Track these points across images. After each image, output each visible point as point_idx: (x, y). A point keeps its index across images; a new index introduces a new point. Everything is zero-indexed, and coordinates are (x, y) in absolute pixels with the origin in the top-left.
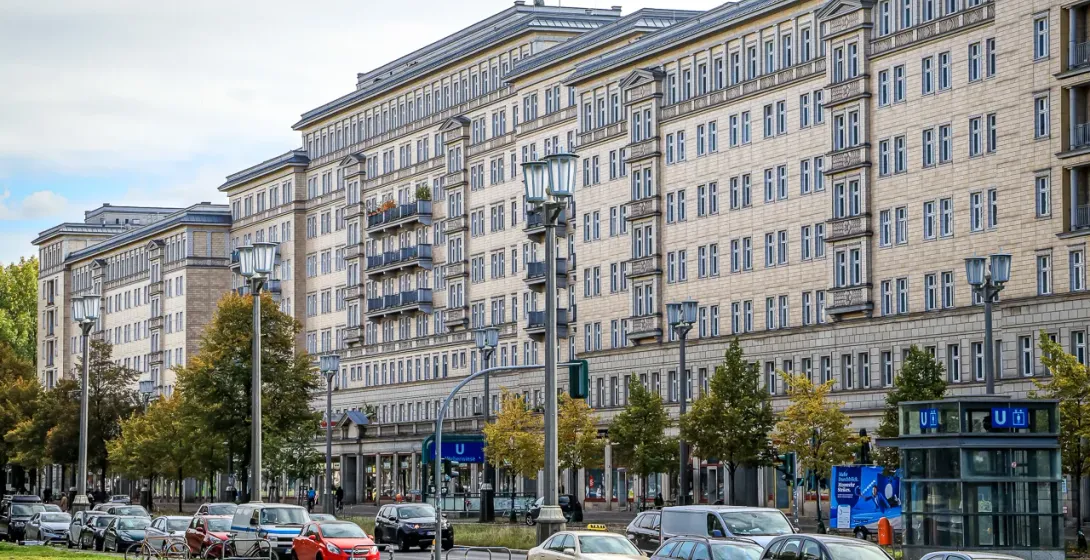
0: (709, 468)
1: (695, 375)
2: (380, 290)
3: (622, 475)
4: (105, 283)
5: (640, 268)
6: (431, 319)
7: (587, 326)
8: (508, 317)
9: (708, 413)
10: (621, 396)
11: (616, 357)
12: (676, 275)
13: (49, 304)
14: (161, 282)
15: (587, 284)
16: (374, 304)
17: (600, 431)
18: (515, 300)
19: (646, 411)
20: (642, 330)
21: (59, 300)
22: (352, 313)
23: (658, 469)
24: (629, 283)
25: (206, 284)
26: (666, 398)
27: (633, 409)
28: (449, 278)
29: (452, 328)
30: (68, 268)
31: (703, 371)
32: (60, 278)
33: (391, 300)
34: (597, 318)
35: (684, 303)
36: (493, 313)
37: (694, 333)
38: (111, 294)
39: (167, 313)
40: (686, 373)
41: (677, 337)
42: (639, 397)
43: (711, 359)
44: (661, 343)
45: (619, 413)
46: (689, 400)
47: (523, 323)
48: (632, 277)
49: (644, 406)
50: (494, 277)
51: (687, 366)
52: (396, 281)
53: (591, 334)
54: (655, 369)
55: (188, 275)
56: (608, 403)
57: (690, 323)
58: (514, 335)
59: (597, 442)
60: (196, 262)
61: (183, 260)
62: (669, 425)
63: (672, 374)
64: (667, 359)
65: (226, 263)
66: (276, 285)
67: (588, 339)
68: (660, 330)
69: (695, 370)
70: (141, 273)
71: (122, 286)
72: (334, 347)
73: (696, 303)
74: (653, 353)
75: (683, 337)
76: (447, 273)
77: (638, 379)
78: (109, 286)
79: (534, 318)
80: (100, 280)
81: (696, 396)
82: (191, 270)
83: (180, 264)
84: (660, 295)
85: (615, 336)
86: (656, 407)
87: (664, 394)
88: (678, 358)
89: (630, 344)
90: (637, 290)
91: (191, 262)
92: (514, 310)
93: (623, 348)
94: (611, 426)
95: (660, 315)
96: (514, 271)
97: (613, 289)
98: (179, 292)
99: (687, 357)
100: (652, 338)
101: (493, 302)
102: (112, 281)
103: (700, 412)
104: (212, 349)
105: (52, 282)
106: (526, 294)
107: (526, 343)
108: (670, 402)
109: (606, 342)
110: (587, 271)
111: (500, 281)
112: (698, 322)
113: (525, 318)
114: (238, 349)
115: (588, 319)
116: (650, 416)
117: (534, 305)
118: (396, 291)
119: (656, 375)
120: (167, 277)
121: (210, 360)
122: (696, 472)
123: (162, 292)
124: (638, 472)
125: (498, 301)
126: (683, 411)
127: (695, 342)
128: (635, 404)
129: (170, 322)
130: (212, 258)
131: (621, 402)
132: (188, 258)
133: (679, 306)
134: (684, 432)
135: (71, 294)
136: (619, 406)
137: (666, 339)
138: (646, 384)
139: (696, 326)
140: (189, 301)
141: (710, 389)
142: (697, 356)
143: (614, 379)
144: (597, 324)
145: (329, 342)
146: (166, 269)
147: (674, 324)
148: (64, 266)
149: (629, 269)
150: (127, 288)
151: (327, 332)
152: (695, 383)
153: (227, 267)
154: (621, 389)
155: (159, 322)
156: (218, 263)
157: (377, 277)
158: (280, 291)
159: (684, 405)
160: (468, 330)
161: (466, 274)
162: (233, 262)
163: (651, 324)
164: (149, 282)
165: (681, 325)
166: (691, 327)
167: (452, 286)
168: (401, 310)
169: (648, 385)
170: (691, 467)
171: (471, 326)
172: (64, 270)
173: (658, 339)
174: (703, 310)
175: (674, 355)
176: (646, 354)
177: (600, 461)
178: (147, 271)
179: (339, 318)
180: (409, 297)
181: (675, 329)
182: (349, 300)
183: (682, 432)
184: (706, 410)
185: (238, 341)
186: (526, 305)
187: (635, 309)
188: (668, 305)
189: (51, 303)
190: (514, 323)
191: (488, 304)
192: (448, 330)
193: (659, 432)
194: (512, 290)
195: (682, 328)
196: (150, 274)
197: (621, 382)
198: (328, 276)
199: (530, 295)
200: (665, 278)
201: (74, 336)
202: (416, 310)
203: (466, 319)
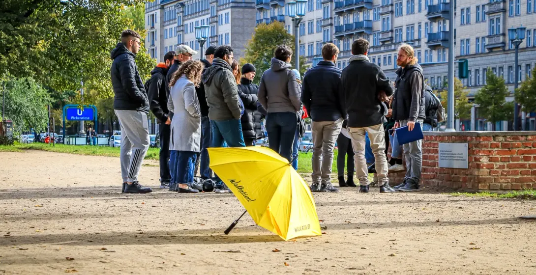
0: (531, 119)
1: (524, 68)
2: (342, 21)
3: (481, 122)
4: (184, 16)
5: (493, 8)
6: (371, 37)
7: (462, 41)
8: (416, 37)
9: (530, 88)
10: (481, 80)
11: (479, 58)
12: (514, 12)
13: (152, 28)
14: (217, 16)
15: (462, 18)
16: (339, 29)
17: (469, 99)
18: (420, 26)
19: (496, 88)
20: (494, 43)
21: (157, 25)
22: (326, 34)
23: (502, 119)
24: (487, 16)
25: (241, 17)
26: (506, 81)
27: (489, 86)
28: (382, 14)
29: (383, 42)
30: (162, 8)
31: (528, 66)
32: (158, 12)
33: (348, 27)
34: (467, 37)
35: (518, 28)
36: (407, 34)
37: (523, 45)
38: (187, 22)
39: (220, 33)
40: (518, 67)
41: (514, 47)
42: (492, 80)
43: (533, 59)
44: (504, 50)
45: (480, 89)
46: (519, 82)
47: (424, 40)
48: (489, 13)
49: (494, 85)
50: (408, 13)
51: (519, 63)
52: (351, 16)
53: (465, 45)
54: (501, 65)
55: (232, 12)
56: (473, 84)
57: (521, 39)
58: (419, 46)
59: (467, 105)
60: (236, 5)
61: (229, 3)
62: (508, 95)
63: (510, 67)
64: (507, 59)
65: (253, 5)
66: (282, 18)
67: (462, 48)
68: (504, 43)
69: (524, 65)
70: (205, 10)
71: (193, 18)
72: (315, 53)
73: (525, 29)
74: (500, 56)
75: (517, 47)
76: (381, 11)
77: (491, 70)
78: (187, 18)
79: (431, 37)
80: (181, 14)
81: (524, 80)
82: (234, 9)
83: (227, 6)
84: (504, 23)
85: (477, 46)
86: (502, 85)
87: (506, 79)
88: (514, 58)
89: (487, 51)
90: (491, 20)
91: (234, 5)
92: (420, 32)
93: (482, 53)
94: (476, 96)
95: (504, 35)
96: (420, 10)
97: (477, 21)
98: (227, 22)
99: (519, 58)
100: (499, 47)
101: (407, 28)
102: (188, 15)
103: (526, 88)
104: (252, 54)
105: (153, 15)
106: (426, 23)
107: (426, 51)
108: (509, 83)
109: (473, 50)
110: (462, 10)
111: (411, 16)
112: (525, 39)
113: (425, 37)
114: (266, 54)
115: (463, 37)
116: (498, 90)
117: (431, 29)
118: (351, 22)
119: (501, 68)
120: (220, 13)
121: (251, 61)
122: (523, 122)
123: (217, 22)
124: (490, 120)
125: (410, 27)
126: (516, 87)
127: (524, 49)
128: (490, 84)
129: (222, 39)
130: (245, 3)
131: (481, 83)
132: (232, 2)
133: (515, 30)
134: (516, 98)
135: (164, 22)
136: (480, 86)
137: (507, 48)
138: (495, 73)
139: (524, 41)
140: (232, 27)
141: (532, 75)
142: (525, 57)
143: (477, 71)
144: (468, 40)
145: (312, 50)
146: (219, 8)
147: (512, 40)
148: (160, 7)
149: (487, 9)
150: (197, 19)
151: (311, 45)
152: (524, 72)
153: (254, 8)
154: (481, 76)
155: (215, 39)
156: (249, 5)
157: (340, 14)
158: (284, 22)
159: (517, 84)
160: (392, 43)
161: (392, 12)
162: (257, 5)
163: (499, 39)
164: (209, 16)
165: (516, 40)
166: (521, 42)
167: (384, 19)
168: (354, 32)
169: (496, 74)
170: (520, 119)
171: (394, 41)
172: (160, 8)
173: (502, 48)
174: (529, 31)
175: (512, 56)
176: (496, 57)
177: (469, 115)
178: (208, 9)
179: (318, 37)
180: (359, 25)
181: (512, 43)
182: (324, 26)
183: (515, 98)
184: (529, 86)
185: (266, 50)
186: (426, 29)
187: (490, 31)
188: (509, 30)
189: (153, 27)
190: (419, 40)
191: (404, 29)
192: (381, 44)
193: (502, 99)
194: (418, 21)
195: (516, 42)
196: (210, 11)
197: (481, 72)
198: (312, 13)
199: (429, 24)
200: (508, 14)
201: (166, 46)
202: (363, 32)
203: (392, 38)
